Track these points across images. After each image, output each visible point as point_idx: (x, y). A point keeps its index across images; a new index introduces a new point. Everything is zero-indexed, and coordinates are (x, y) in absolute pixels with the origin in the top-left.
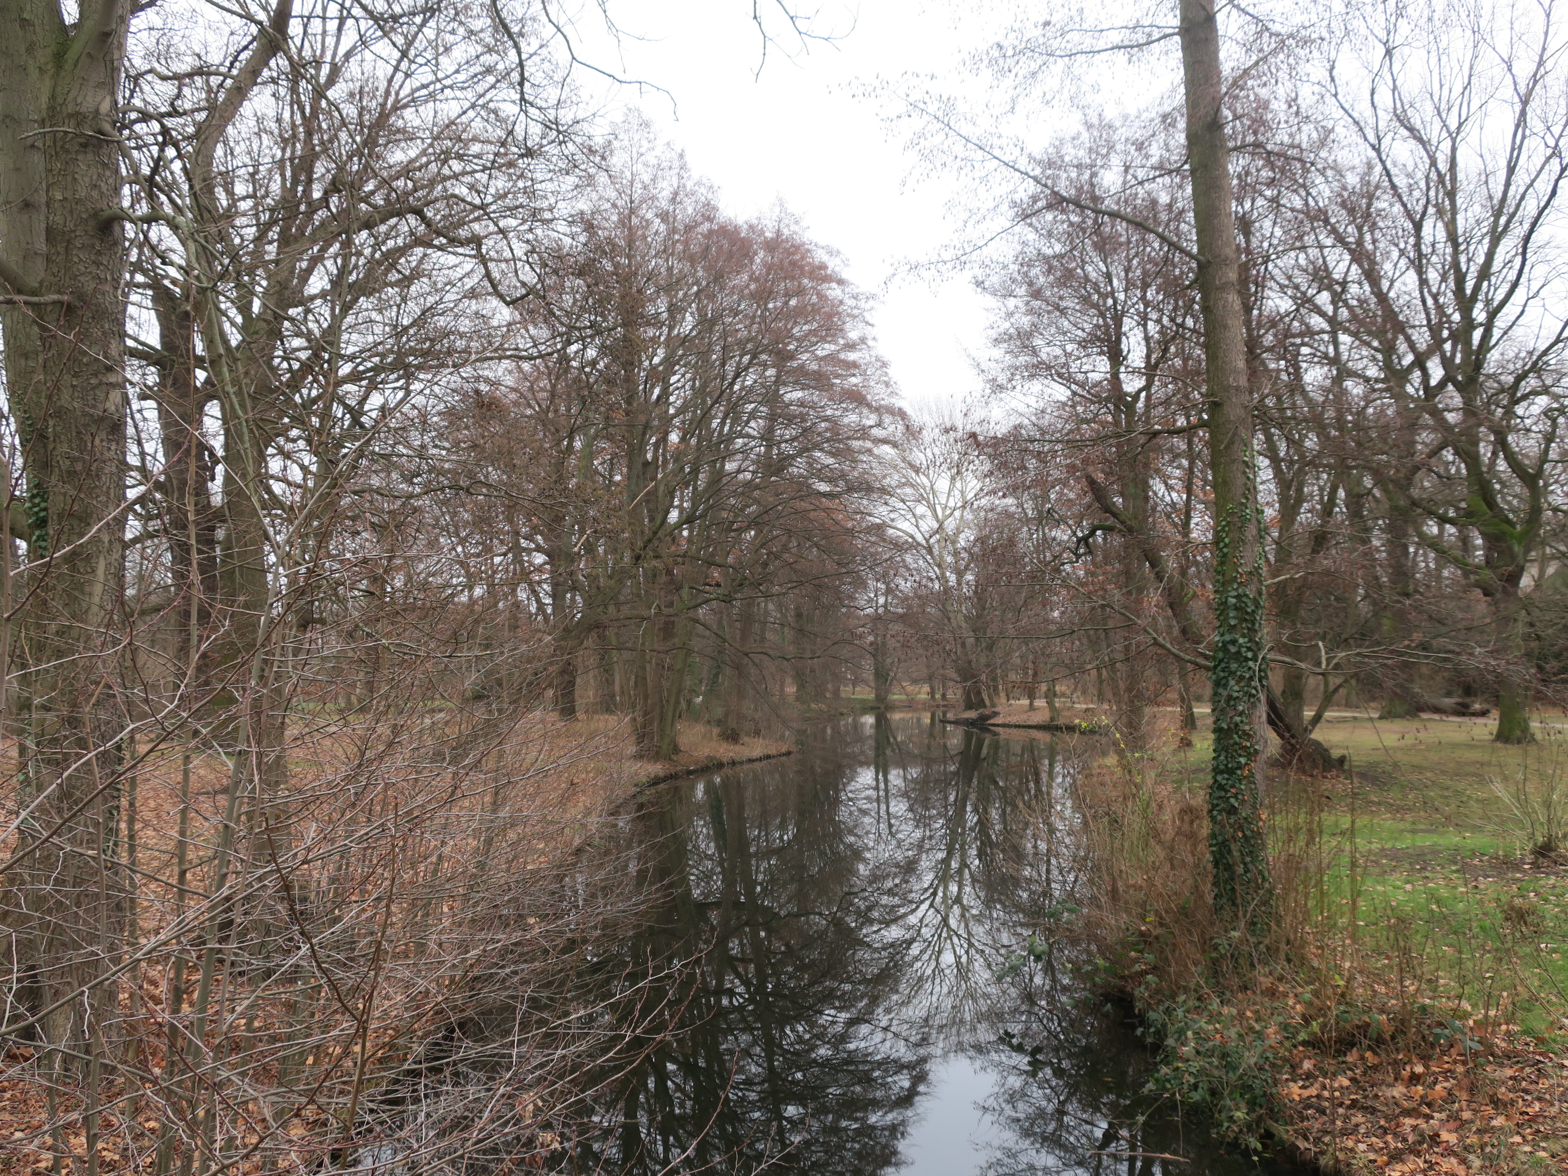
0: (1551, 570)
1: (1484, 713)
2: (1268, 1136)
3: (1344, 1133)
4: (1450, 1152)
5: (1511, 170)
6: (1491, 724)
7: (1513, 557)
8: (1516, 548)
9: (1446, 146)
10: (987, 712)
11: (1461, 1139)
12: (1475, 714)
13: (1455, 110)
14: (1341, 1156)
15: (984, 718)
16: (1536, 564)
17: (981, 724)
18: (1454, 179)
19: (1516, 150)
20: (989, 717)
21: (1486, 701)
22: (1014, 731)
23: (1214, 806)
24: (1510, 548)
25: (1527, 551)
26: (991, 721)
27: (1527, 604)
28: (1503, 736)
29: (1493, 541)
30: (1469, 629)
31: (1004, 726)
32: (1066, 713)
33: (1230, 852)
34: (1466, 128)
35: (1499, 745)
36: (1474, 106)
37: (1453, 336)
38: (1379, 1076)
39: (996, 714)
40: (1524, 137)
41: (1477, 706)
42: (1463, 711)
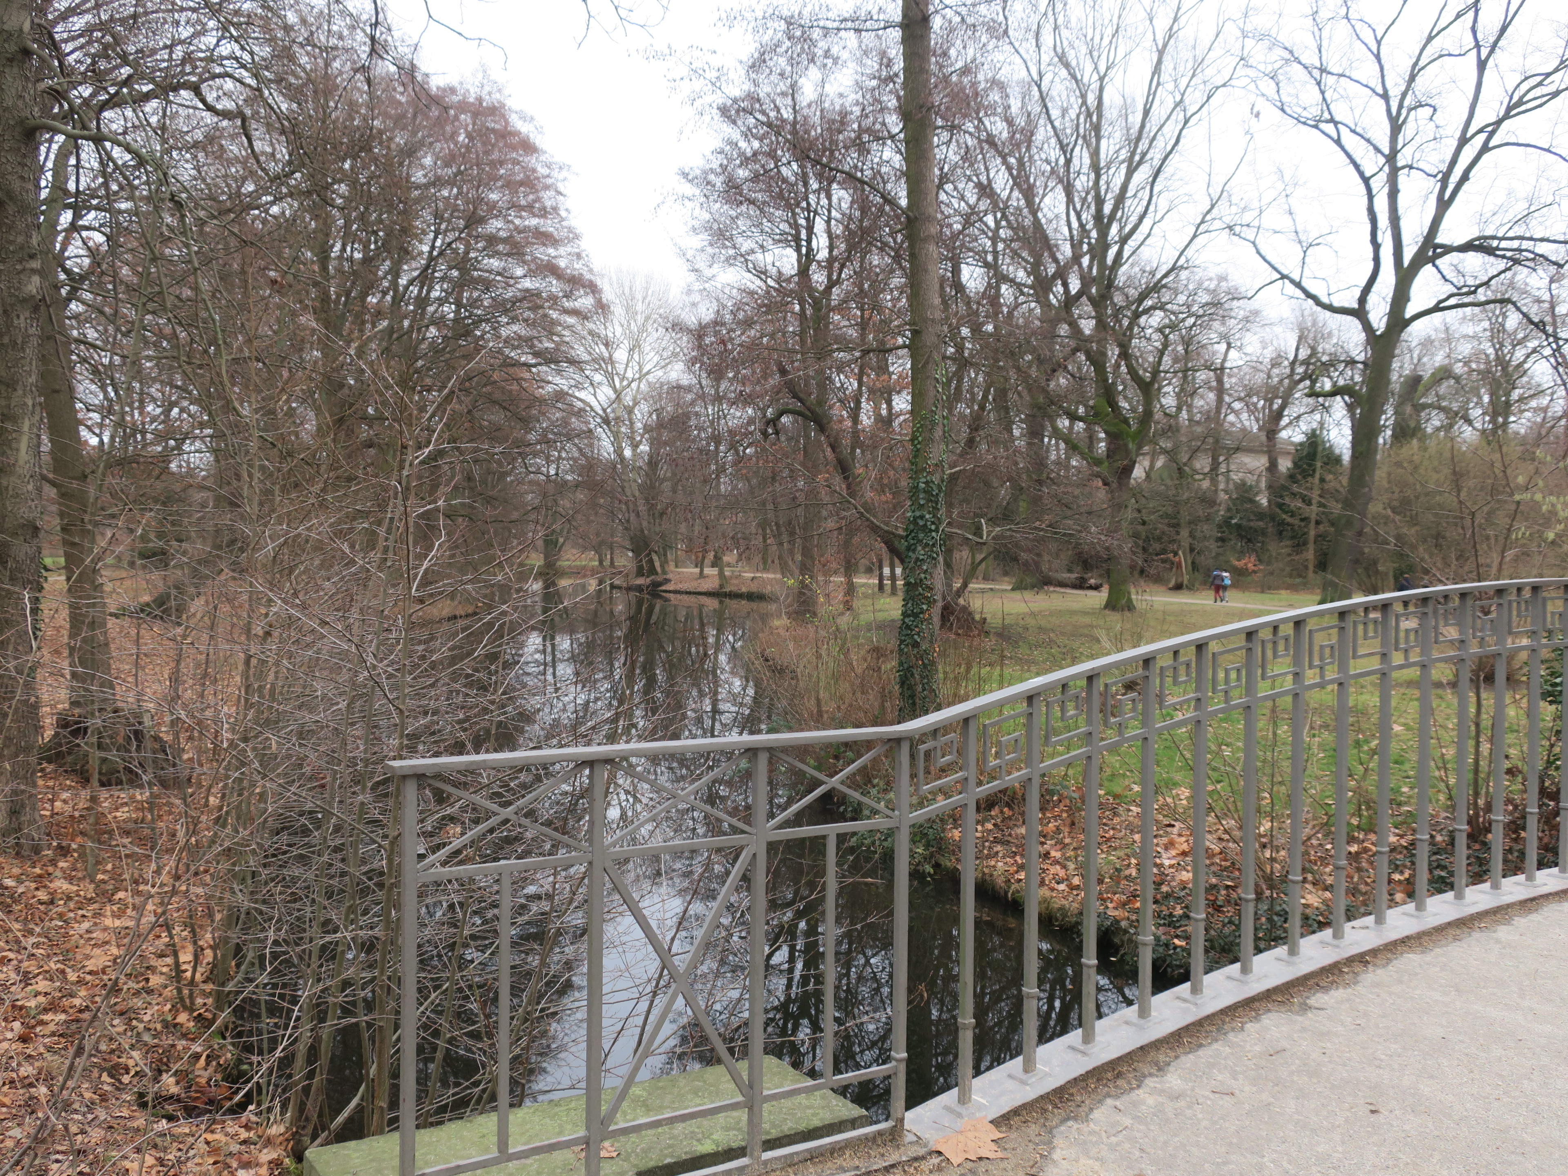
0: (1159, 464)
1: (1096, 588)
2: (937, 866)
3: (989, 857)
4: (1057, 862)
5: (1146, 113)
6: (1103, 595)
7: (1127, 452)
8: (1130, 446)
9: (1095, 86)
10: (659, 579)
11: (1063, 854)
12: (1091, 588)
13: (1104, 57)
14: (986, 871)
15: (656, 585)
16: (1148, 458)
17: (655, 590)
18: (1100, 116)
19: (1151, 95)
20: (660, 584)
21: (1101, 576)
22: (686, 597)
23: (902, 642)
24: (1126, 445)
25: (1140, 447)
26: (663, 588)
27: (1137, 493)
28: (1111, 605)
29: (1113, 437)
30: (1089, 513)
31: (676, 592)
32: (734, 581)
33: (912, 675)
34: (1111, 73)
35: (1107, 612)
36: (1121, 54)
37: (1091, 250)
38: (1011, 823)
39: (667, 581)
40: (1158, 84)
41: (1092, 581)
42: (1080, 585)
